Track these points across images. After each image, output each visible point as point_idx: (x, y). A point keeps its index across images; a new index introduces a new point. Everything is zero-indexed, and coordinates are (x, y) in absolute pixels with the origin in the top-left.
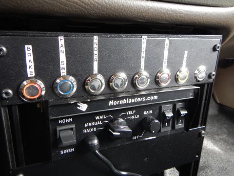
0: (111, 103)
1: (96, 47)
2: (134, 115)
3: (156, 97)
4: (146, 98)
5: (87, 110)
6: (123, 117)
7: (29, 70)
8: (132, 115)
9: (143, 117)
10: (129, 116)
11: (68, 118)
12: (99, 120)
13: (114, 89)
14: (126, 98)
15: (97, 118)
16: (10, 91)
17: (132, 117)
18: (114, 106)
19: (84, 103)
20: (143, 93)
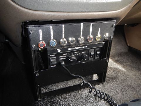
0: (69, 49)
1: (63, 28)
2: (78, 53)
3: (87, 47)
4: (83, 47)
5: (60, 52)
6: (74, 54)
7: (40, 38)
8: (77, 53)
9: (82, 54)
10: (76, 54)
11: (54, 54)
12: (65, 55)
13: (70, 44)
14: (75, 47)
15: (64, 54)
16: (35, 45)
17: (77, 54)
18: (70, 50)
19: (59, 49)
20: (82, 45)
